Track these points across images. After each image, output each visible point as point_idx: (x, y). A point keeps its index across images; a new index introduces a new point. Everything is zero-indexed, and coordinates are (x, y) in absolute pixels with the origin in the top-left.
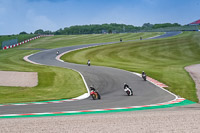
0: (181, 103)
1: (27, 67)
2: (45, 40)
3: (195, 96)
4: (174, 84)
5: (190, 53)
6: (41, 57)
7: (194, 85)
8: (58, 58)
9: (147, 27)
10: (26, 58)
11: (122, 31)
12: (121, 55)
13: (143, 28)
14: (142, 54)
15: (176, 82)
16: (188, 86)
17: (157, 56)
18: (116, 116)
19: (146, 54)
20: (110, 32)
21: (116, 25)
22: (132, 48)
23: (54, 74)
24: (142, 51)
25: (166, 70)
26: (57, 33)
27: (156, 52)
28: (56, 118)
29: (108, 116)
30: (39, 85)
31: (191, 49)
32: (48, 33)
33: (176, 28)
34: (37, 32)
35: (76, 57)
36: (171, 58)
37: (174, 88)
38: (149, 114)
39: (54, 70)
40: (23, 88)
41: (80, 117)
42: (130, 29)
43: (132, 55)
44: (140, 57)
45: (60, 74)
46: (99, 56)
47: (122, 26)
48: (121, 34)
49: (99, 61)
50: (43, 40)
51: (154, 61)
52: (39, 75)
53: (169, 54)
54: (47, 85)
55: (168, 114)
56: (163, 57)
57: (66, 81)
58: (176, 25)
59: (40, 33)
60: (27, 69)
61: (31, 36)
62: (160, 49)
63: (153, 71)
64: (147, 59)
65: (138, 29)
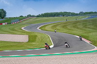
1: (23, 33)
2: (32, 19)
4: (95, 41)
6: (30, 28)
8: (38, 28)
9: (82, 14)
10: (23, 28)
11: (69, 16)
12: (69, 27)
13: (79, 14)
15: (95, 40)
17: (86, 28)
18: (66, 56)
19: (81, 26)
20: (63, 16)
21: (66, 12)
22: (74, 24)
23: (36, 36)
24: (79, 25)
25: (91, 34)
26: (38, 16)
27: (86, 25)
28: (37, 57)
29: (62, 56)
30: (29, 41)
32: (33, 16)
33: (96, 14)
35: (47, 28)
36: (93, 29)
37: (95, 43)
38: (82, 56)
39: (37, 34)
40: (21, 43)
41: (49, 57)
42: (73, 14)
43: (74, 27)
44: (78, 28)
45: (39, 36)
46: (58, 27)
47: (69, 13)
48: (69, 17)
49: (58, 30)
51: (85, 30)
52: (29, 36)
53: (92, 27)
54: (33, 41)
55: (91, 55)
56: (89, 28)
57: (42, 39)
58: (96, 12)
59: (29, 16)
61: (25, 18)
62: (88, 24)
63: (84, 35)
64: (81, 29)
65: (77, 14)
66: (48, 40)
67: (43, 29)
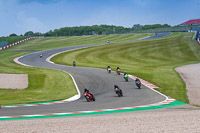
0: (171, 104)
1: (17, 69)
2: (35, 41)
3: (186, 97)
5: (180, 54)
6: (31, 59)
7: (185, 86)
8: (48, 60)
9: (137, 29)
10: (16, 60)
11: (112, 33)
12: (111, 57)
13: (133, 29)
14: (132, 55)
15: (166, 82)
16: (179, 87)
17: (147, 57)
18: (107, 117)
19: (136, 55)
20: (100, 33)
21: (106, 26)
22: (122, 49)
23: (44, 76)
24: (132, 52)
25: (157, 71)
26: (47, 35)
27: (146, 53)
28: (47, 120)
30: (30, 87)
31: (181, 50)
32: (38, 35)
33: (167, 29)
34: (27, 34)
35: (68, 59)
36: (161, 59)
37: (164, 89)
38: (139, 116)
39: (45, 72)
40: (13, 90)
41: (71, 119)
42: (121, 30)
43: (123, 56)
44: (130, 58)
45: (50, 75)
46: (89, 58)
47: (112, 27)
48: (111, 35)
49: (90, 62)
50: (34, 42)
51: (144, 62)
52: (29, 77)
53: (159, 55)
54: (37, 87)
55: (158, 115)
56: (154, 58)
57: (56, 83)
58: (166, 26)
59: (30, 34)
60: (17, 71)
61: (21, 38)
62: (150, 50)
63: (143, 72)
64: (137, 60)
65: (128, 30)
66: (69, 83)
67: (58, 60)
